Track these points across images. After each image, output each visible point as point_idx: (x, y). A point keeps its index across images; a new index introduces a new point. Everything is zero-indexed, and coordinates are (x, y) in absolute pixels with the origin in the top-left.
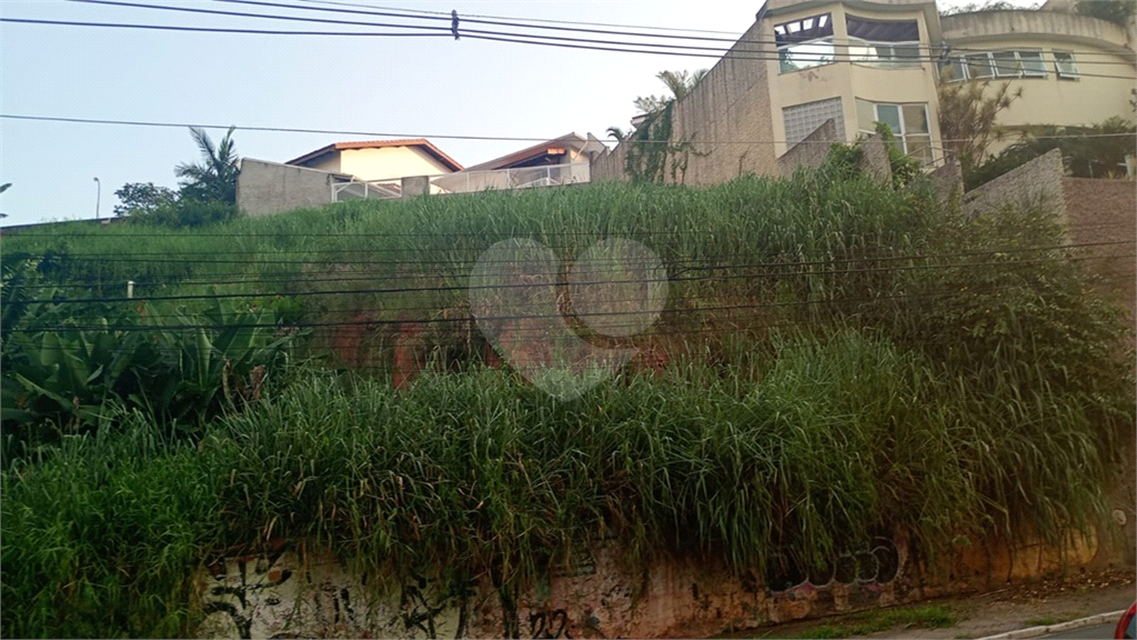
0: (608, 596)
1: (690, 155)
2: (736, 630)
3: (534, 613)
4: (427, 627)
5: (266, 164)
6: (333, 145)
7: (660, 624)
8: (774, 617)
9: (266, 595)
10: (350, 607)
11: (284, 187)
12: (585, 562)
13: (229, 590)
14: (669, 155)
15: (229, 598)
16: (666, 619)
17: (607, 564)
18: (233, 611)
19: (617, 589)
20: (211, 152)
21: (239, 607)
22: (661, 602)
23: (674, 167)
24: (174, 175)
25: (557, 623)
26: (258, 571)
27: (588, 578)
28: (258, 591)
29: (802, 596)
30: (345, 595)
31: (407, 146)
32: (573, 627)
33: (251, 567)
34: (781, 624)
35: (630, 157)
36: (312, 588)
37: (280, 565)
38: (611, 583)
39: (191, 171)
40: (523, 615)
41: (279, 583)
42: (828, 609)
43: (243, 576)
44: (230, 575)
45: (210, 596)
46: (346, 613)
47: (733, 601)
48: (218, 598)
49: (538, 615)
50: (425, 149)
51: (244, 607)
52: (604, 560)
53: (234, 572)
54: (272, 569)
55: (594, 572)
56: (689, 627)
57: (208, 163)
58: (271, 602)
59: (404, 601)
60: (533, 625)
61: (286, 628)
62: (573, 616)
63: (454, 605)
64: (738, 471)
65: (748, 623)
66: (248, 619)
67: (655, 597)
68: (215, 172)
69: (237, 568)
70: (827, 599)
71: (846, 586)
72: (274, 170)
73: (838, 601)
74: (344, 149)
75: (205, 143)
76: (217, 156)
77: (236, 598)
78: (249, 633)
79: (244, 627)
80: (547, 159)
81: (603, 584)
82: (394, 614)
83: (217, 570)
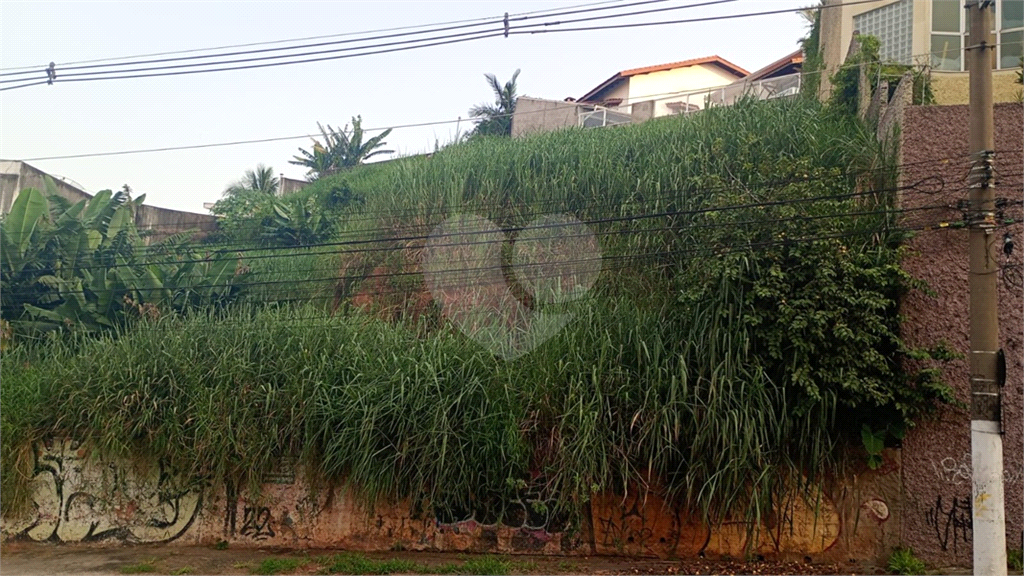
0: (301, 503)
2: (403, 549)
3: (248, 507)
4: (174, 504)
6: (619, 73)
7: (338, 532)
8: (438, 545)
9: (76, 464)
10: (124, 481)
12: (288, 474)
13: (53, 458)
15: (54, 465)
16: (343, 530)
17: (303, 478)
18: (54, 472)
19: (308, 498)
20: (500, 93)
21: (58, 470)
22: (341, 514)
25: (263, 517)
26: (72, 449)
27: (288, 486)
28: (70, 461)
29: (468, 530)
30: (122, 472)
31: (699, 64)
32: (274, 522)
33: (68, 446)
34: (443, 552)
36: (103, 465)
37: (85, 446)
38: (304, 494)
39: (485, 111)
40: (240, 508)
41: (83, 458)
42: (491, 547)
43: (62, 450)
44: (55, 448)
45: (42, 460)
46: (121, 485)
47: (403, 525)
48: (46, 463)
49: (250, 509)
50: (718, 65)
51: (61, 471)
52: (301, 474)
53: (57, 446)
54: (80, 448)
55: (293, 483)
56: (363, 540)
57: (497, 104)
58: (77, 470)
59: (161, 483)
60: (246, 516)
61: (84, 488)
62: (276, 514)
63: (195, 491)
65: (414, 546)
66: (62, 479)
67: (337, 511)
68: (503, 110)
69: (60, 444)
70: (491, 538)
71: (513, 529)
73: (501, 542)
74: (632, 76)
75: (496, 85)
76: (504, 96)
77: (57, 464)
78: (61, 489)
79: (60, 483)
80: (795, 68)
81: (299, 493)
82: (152, 491)
83: (48, 443)
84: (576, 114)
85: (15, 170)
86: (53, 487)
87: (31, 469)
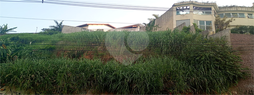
1: (158, 28)
5: (69, 26)
11: (72, 30)
14: (154, 28)
23: (154, 29)
35: (147, 28)
84: (81, 30)
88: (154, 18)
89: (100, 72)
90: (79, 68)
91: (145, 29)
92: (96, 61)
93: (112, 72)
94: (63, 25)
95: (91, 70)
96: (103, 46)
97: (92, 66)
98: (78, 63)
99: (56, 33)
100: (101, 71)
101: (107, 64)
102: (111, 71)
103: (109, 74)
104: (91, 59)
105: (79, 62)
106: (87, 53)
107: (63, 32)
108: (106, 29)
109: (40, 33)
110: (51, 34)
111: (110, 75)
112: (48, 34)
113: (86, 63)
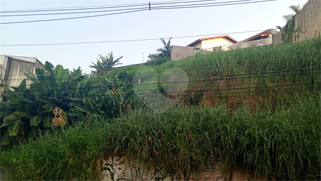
0: (218, 179)
1: (300, 33)
5: (178, 47)
6: (199, 39)
9: (119, 166)
10: (140, 173)
11: (182, 52)
12: (211, 168)
13: (109, 165)
14: (294, 33)
15: (109, 167)
17: (218, 169)
18: (109, 170)
19: (221, 177)
20: (165, 44)
21: (111, 169)
23: (295, 37)
24: (156, 51)
26: (117, 160)
27: (212, 173)
28: (116, 165)
30: (139, 169)
31: (221, 38)
33: (115, 159)
35: (283, 35)
36: (130, 166)
37: (122, 159)
38: (219, 175)
39: (160, 50)
41: (122, 164)
43: (113, 161)
44: (109, 160)
45: (104, 165)
46: (139, 174)
48: (106, 166)
50: (227, 38)
51: (112, 169)
52: (217, 168)
53: (110, 160)
54: (120, 160)
55: (214, 171)
57: (164, 47)
58: (120, 169)
59: (155, 173)
61: (123, 176)
63: (170, 176)
64: (257, 142)
66: (113, 173)
68: (166, 50)
69: (111, 159)
72: (180, 48)
74: (202, 40)
75: (164, 42)
76: (166, 45)
77: (111, 167)
78: (113, 177)
79: (112, 175)
80: (261, 38)
81: (217, 175)
82: (152, 176)
83: (106, 159)
84: (194, 51)
85: (34, 61)
86: (110, 176)
87: (99, 170)
88: (292, 14)
89: (228, 130)
90: (200, 123)
91: (280, 39)
92: (220, 110)
93: (244, 130)
94: (171, 45)
95: (216, 126)
96: (226, 80)
97: (216, 119)
98: (198, 114)
99: (165, 61)
100: (229, 127)
101: (236, 114)
102: (242, 128)
103: (240, 133)
104: (214, 105)
105: (199, 112)
106: (207, 94)
107: (173, 59)
108: (225, 45)
109: (147, 64)
110: (159, 63)
111: (241, 136)
112: (156, 65)
113: (208, 114)
